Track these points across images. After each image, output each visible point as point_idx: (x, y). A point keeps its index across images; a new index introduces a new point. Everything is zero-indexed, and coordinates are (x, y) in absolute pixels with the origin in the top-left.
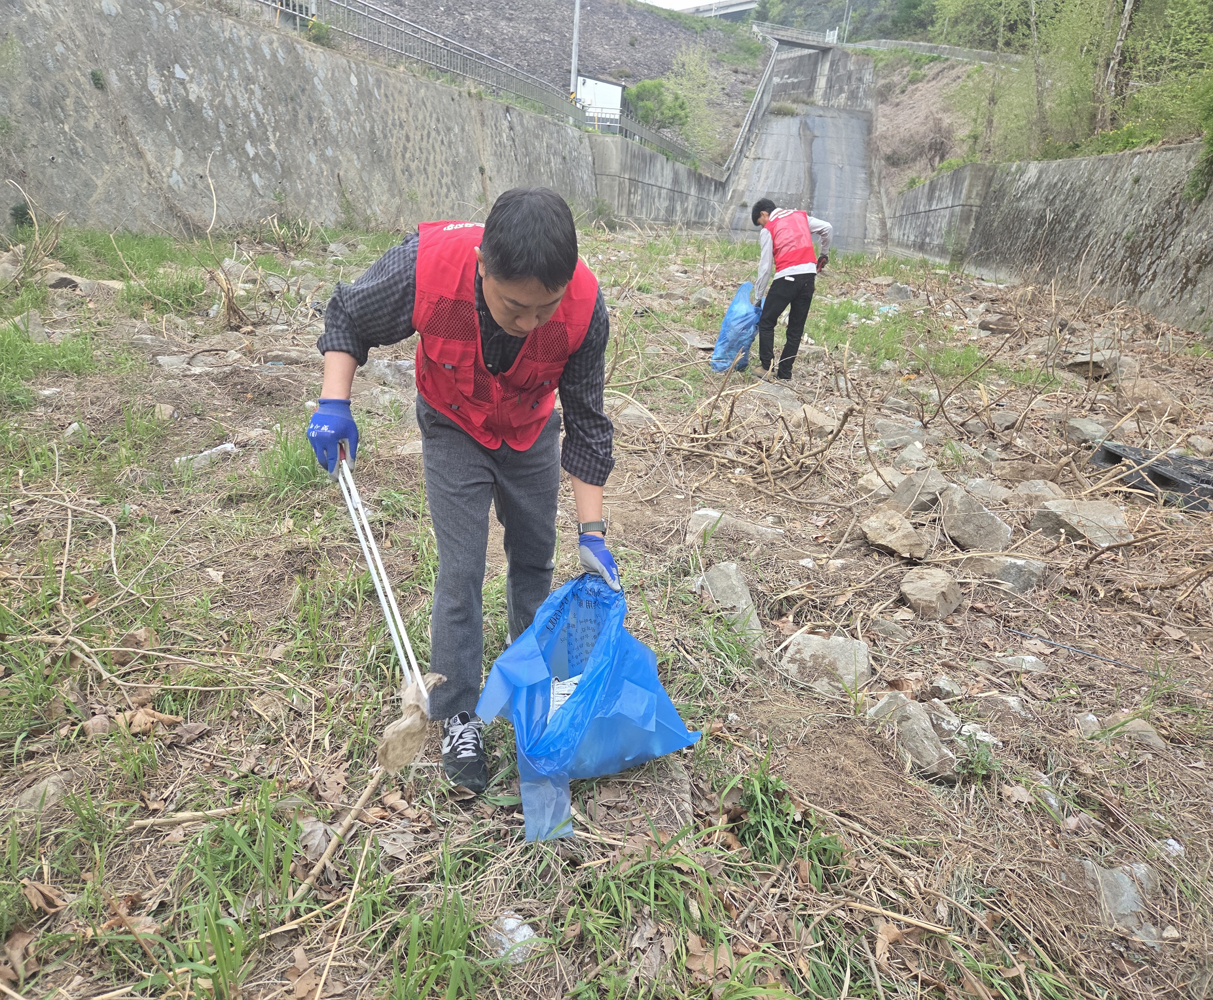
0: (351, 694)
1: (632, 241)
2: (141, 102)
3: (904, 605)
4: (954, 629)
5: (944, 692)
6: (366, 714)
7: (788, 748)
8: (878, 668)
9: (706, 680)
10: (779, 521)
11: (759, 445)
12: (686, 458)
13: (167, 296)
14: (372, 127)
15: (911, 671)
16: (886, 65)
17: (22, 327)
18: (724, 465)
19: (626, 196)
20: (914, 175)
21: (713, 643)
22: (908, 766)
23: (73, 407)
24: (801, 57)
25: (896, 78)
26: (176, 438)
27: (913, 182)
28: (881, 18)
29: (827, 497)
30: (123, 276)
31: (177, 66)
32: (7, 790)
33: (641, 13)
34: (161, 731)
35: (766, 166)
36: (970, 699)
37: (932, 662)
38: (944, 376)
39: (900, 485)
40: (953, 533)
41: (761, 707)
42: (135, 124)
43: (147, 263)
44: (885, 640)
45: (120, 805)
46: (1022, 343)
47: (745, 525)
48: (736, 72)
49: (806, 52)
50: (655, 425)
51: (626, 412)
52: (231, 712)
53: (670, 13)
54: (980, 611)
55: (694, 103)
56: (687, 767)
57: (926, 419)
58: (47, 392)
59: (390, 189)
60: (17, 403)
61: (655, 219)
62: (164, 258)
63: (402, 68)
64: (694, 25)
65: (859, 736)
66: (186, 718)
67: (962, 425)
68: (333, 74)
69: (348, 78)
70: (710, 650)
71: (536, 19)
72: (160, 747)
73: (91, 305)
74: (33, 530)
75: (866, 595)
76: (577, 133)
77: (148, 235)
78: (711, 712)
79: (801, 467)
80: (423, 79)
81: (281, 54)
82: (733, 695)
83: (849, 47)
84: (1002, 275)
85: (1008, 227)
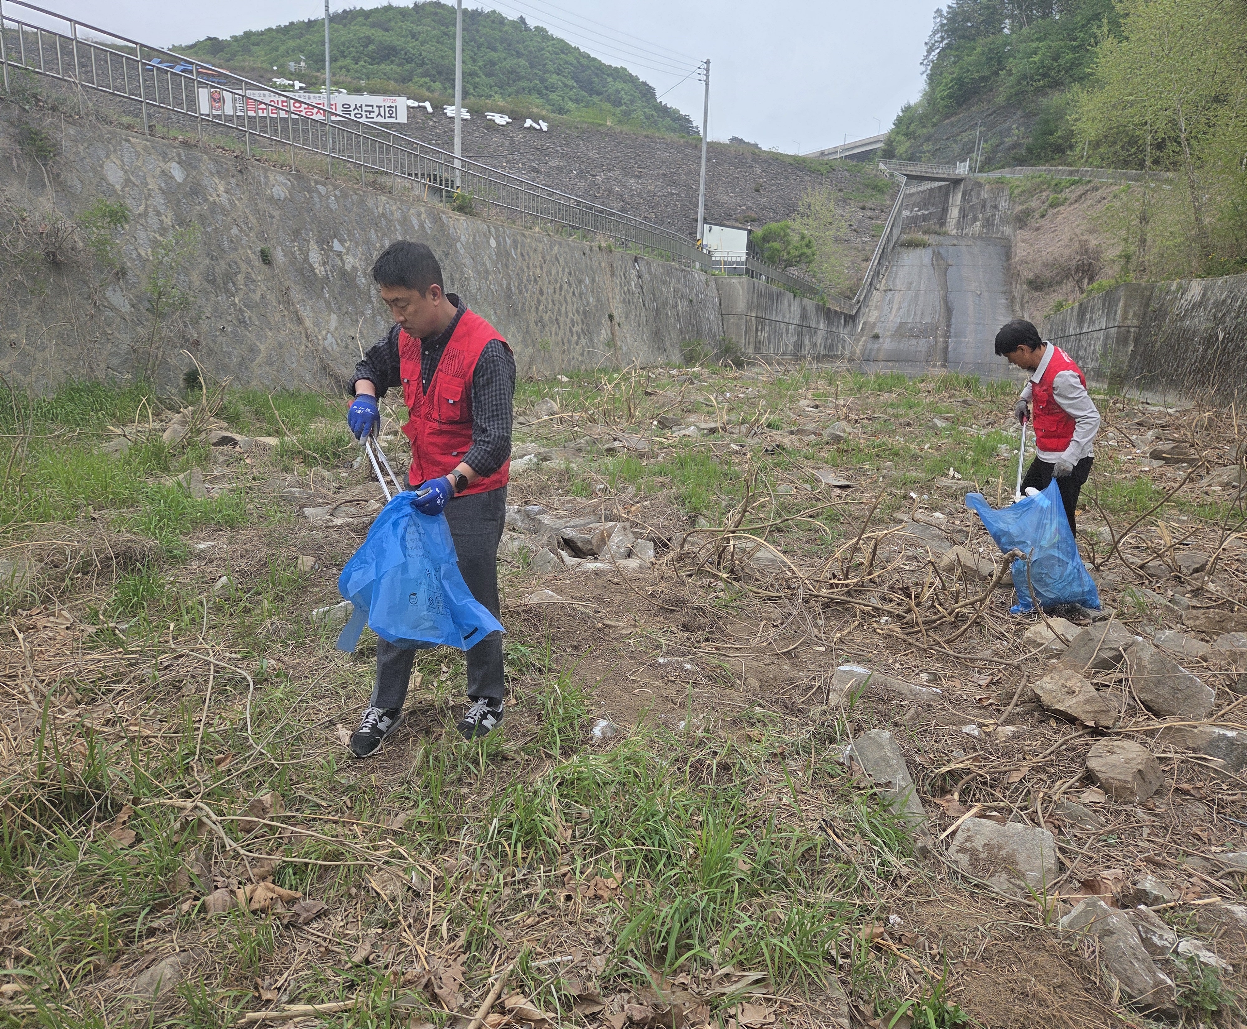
0: (471, 873)
1: (760, 377)
2: (303, 275)
3: (1093, 783)
4: (1156, 815)
5: (1152, 896)
6: (485, 898)
7: (965, 964)
8: (1067, 862)
9: (862, 873)
10: (935, 679)
11: (906, 592)
12: (825, 606)
13: (316, 450)
14: (509, 284)
15: (1109, 867)
16: (1023, 192)
17: (185, 484)
18: (868, 613)
19: (753, 334)
20: (1061, 298)
21: (867, 826)
22: (1116, 994)
23: (225, 560)
24: (931, 190)
25: (1034, 203)
26: (316, 589)
27: (1060, 305)
28: (1015, 146)
29: (989, 652)
30: (278, 433)
31: (335, 241)
32: (126, 971)
33: (766, 161)
34: (280, 909)
35: (897, 297)
36: (1186, 907)
37: (1134, 858)
38: (1113, 512)
39: (1075, 639)
40: (1144, 696)
41: (929, 909)
42: (296, 294)
43: (301, 419)
44: (1072, 826)
45: (233, 993)
46: (1203, 473)
47: (897, 683)
48: (863, 208)
49: (937, 184)
50: (790, 569)
51: (759, 555)
52: (349, 889)
53: (795, 158)
54: (1187, 793)
55: (820, 241)
56: (843, 982)
57: (1098, 561)
58: (201, 547)
59: (524, 340)
60: (174, 557)
61: (784, 354)
62: (316, 414)
63: (537, 229)
64: (819, 168)
65: (1051, 952)
66: (305, 894)
67: (1142, 567)
68: (474, 239)
69: (488, 242)
70: (864, 835)
71: (663, 174)
72: (278, 927)
73: (248, 461)
74: (177, 685)
75: (1044, 771)
76: (703, 277)
77: (303, 393)
78: (869, 912)
79: (956, 617)
80: (557, 238)
81: (428, 224)
82: (894, 892)
83: (983, 177)
84: (1171, 398)
85: (1172, 347)
